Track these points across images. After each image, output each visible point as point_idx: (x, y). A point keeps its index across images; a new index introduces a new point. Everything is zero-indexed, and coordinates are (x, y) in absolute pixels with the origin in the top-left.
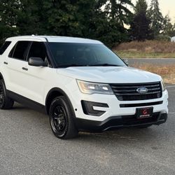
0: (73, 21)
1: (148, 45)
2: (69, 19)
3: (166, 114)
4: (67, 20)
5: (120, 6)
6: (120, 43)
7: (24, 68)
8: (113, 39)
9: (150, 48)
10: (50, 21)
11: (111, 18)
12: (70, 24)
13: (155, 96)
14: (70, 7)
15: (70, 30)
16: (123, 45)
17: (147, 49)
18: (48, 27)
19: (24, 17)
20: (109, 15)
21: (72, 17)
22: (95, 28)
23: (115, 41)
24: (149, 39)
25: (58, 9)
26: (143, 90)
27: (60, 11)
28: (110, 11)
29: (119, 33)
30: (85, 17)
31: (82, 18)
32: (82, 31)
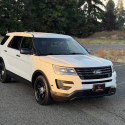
0: (61, 17)
1: (114, 34)
2: (58, 15)
3: (115, 88)
4: (56, 16)
5: (94, 6)
6: (94, 32)
7: (17, 55)
8: (89, 30)
9: (115, 36)
10: (44, 17)
11: (88, 14)
12: (59, 19)
13: (106, 76)
14: (58, 7)
15: (59, 23)
16: (96, 34)
17: (113, 37)
18: (43, 21)
19: (26, 14)
20: (86, 13)
21: (60, 14)
22: (77, 22)
23: (90, 31)
24: (115, 30)
25: (50, 8)
26: (98, 72)
27: (51, 10)
28: (87, 9)
29: (94, 25)
30: (70, 14)
31: (67, 15)
32: (67, 24)
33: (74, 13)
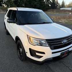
1: (55, 10)
6: (48, 9)
12: (37, 5)
28: (46, 1)
32: (39, 6)
33: (42, 3)
